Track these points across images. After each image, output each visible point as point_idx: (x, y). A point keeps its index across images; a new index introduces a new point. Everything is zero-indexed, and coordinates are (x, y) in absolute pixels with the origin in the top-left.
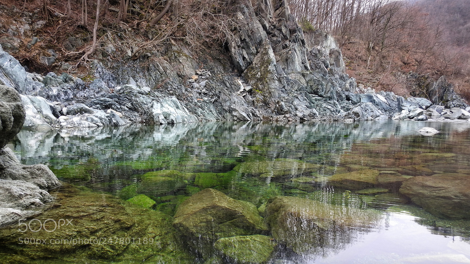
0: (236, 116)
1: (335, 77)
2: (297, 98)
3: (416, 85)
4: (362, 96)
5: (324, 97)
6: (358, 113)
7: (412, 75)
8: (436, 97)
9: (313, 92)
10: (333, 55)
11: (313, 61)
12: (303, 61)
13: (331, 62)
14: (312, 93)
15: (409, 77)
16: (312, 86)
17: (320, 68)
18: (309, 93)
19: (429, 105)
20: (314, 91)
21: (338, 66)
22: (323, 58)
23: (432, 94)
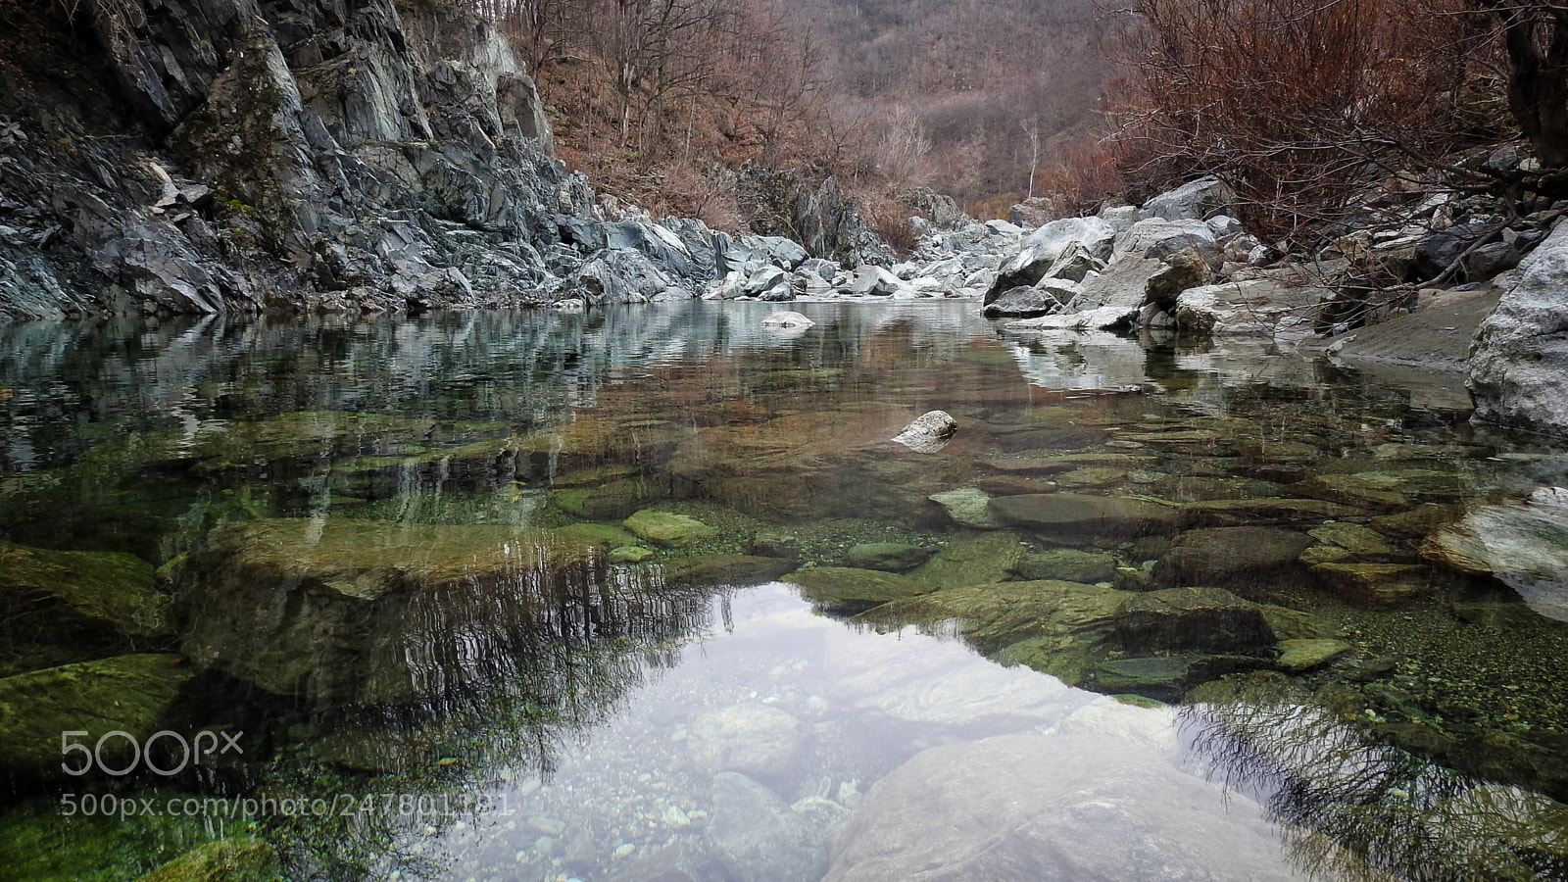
0: (152, 298)
1: (521, 167)
2: (391, 230)
3: (765, 200)
4: (610, 229)
5: (486, 230)
6: (598, 281)
7: (751, 173)
8: (818, 236)
9: (445, 210)
10: (509, 95)
11: (439, 109)
12: (405, 108)
13: (504, 117)
14: (442, 217)
15: (742, 176)
16: (442, 192)
17: (466, 135)
18: (435, 216)
19: (800, 258)
20: (449, 207)
21: (530, 131)
22: (474, 100)
23: (808, 228)
